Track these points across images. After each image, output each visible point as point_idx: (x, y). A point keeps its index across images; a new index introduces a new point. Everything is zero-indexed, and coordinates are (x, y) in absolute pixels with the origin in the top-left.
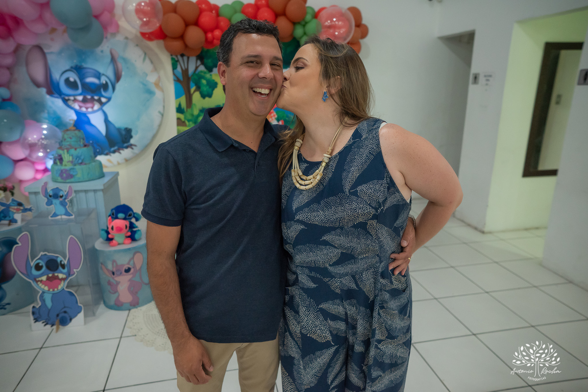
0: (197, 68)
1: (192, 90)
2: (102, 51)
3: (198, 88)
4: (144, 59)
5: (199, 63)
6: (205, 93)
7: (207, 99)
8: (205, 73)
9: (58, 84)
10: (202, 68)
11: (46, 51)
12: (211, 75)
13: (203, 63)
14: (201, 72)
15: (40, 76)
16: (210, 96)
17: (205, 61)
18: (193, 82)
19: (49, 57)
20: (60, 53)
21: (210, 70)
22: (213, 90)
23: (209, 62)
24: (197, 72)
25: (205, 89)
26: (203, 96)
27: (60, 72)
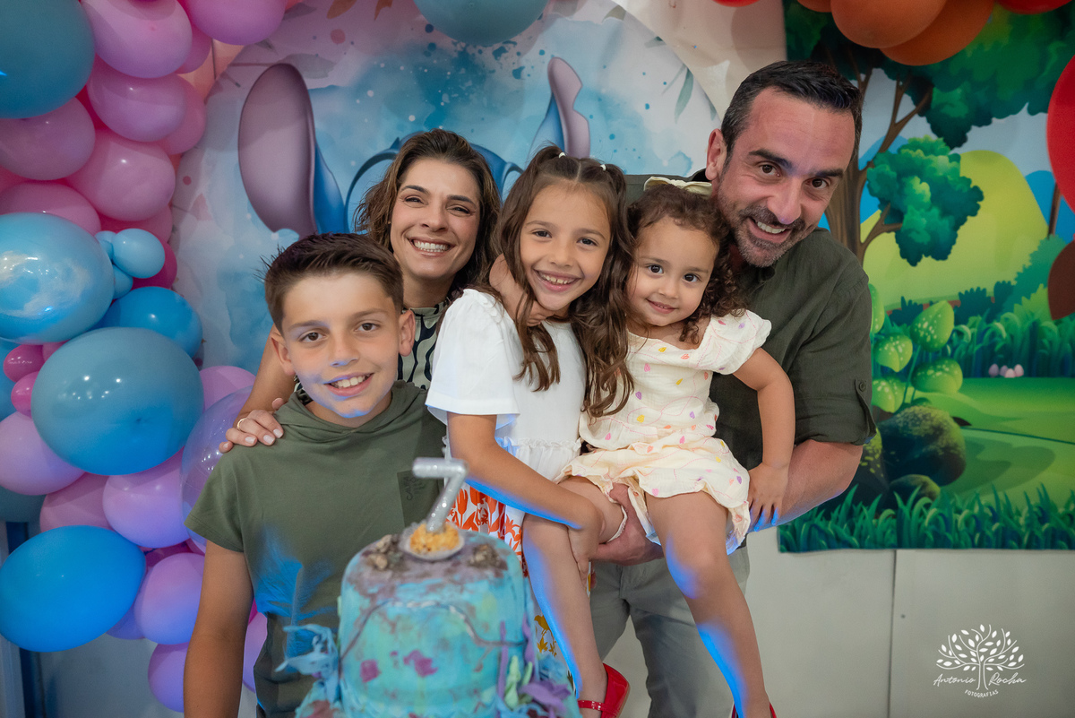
0: (895, 128)
1: (866, 227)
2: (517, 73)
3: (893, 218)
4: (684, 97)
5: (907, 105)
6: (923, 238)
7: (927, 262)
8: (930, 150)
9: (344, 209)
10: (919, 129)
11: (310, 83)
12: (957, 158)
13: (923, 109)
14: (914, 145)
15: (281, 181)
16: (941, 251)
17: (937, 95)
18: (872, 193)
19: (318, 105)
20: (360, 89)
21: (953, 135)
22: (961, 221)
23: (953, 101)
24: (893, 149)
25: (921, 220)
26: (911, 254)
27: (356, 165)
